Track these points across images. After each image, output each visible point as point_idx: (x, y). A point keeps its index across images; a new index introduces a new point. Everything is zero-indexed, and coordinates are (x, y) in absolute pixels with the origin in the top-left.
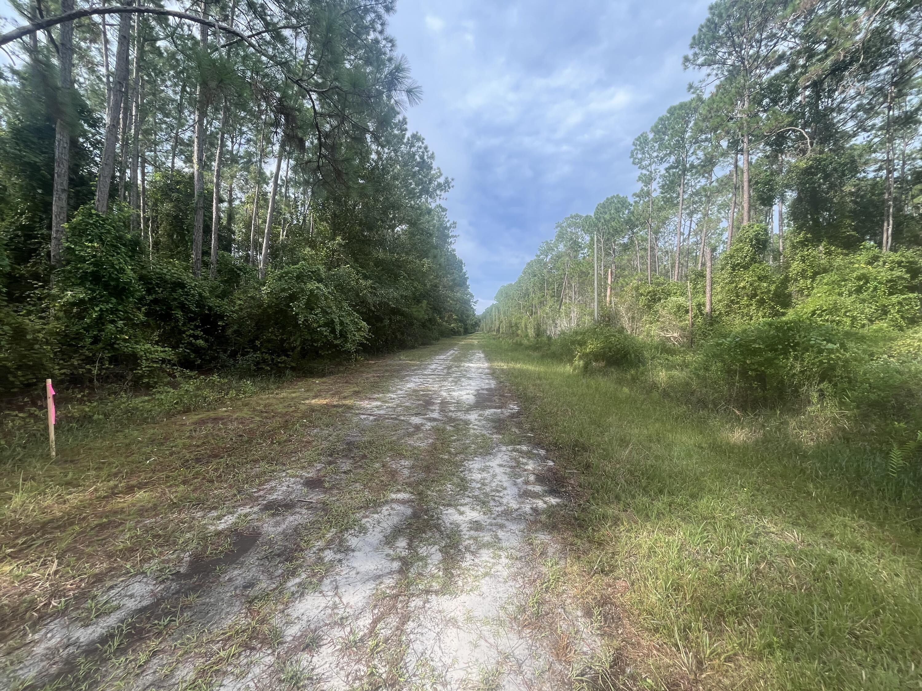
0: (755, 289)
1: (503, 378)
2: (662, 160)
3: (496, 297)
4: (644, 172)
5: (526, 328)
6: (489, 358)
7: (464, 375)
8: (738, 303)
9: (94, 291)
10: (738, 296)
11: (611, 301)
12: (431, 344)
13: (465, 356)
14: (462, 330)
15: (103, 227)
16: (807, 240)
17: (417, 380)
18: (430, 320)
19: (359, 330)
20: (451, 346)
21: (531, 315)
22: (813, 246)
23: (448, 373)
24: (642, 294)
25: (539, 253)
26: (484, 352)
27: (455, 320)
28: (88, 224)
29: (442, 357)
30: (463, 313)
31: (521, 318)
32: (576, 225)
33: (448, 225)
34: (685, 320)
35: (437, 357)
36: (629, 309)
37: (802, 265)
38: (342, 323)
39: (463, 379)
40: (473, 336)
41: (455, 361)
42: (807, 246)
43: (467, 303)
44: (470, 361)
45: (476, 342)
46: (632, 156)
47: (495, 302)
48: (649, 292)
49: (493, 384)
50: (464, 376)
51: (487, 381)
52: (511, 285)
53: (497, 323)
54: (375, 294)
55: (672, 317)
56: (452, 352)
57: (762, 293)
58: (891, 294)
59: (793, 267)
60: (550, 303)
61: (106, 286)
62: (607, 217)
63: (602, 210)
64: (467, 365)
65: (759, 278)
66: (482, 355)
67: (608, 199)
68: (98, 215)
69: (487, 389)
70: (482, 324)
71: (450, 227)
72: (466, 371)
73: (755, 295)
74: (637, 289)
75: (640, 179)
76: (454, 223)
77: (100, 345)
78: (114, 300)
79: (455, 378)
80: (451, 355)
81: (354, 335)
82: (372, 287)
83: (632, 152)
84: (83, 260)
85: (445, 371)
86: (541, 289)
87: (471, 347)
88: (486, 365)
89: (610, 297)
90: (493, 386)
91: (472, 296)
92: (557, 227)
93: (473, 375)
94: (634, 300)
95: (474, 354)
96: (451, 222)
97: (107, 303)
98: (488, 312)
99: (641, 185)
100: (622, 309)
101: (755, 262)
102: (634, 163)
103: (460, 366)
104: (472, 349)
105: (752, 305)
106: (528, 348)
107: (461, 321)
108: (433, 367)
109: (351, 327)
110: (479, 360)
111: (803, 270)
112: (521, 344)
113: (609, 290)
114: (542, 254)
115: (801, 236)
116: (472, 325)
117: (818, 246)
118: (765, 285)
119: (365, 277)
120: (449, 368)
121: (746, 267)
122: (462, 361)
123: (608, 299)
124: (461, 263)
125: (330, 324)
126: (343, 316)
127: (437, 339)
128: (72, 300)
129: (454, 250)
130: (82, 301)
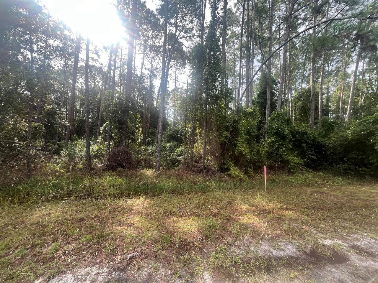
9: (276, 138)
15: (279, 117)
28: (275, 116)
61: (280, 136)
68: (278, 113)
77: (278, 156)
78: (282, 141)
84: (273, 128)
128: (270, 141)
130: (273, 141)
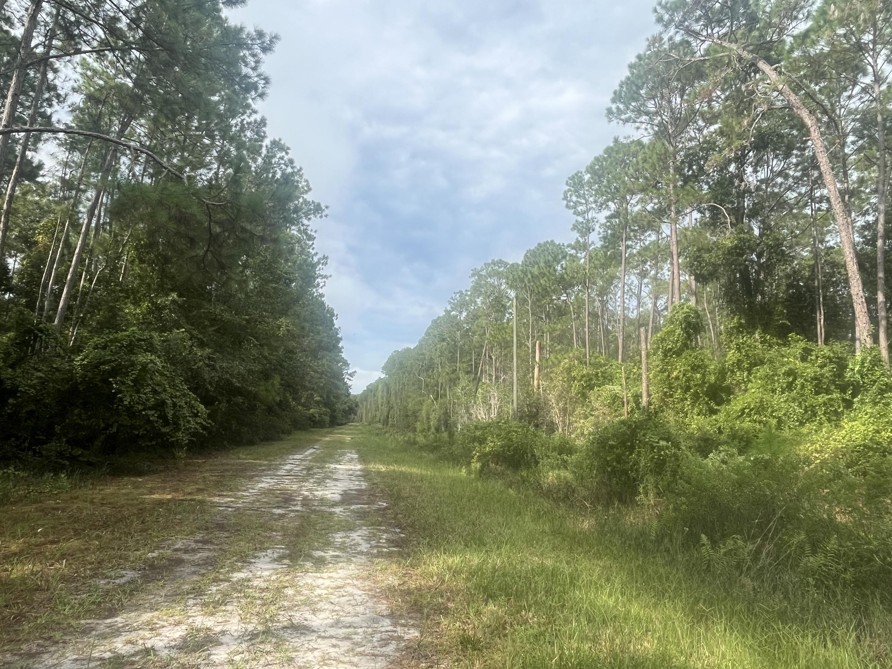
0: (688, 380)
1: (377, 480)
2: (601, 207)
3: (384, 368)
4: (580, 219)
5: (428, 418)
6: (363, 459)
7: (329, 476)
8: (671, 396)
10: (670, 388)
11: (539, 385)
12: (281, 440)
13: (331, 456)
14: (327, 419)
16: (741, 325)
17: (269, 480)
18: (280, 404)
19: (196, 415)
20: (310, 444)
21: (436, 399)
22: (748, 333)
23: (309, 475)
24: (574, 379)
25: (449, 308)
26: (358, 452)
27: (318, 402)
29: (296, 457)
30: (330, 392)
31: (421, 403)
32: (499, 275)
33: (316, 259)
34: (621, 415)
35: (291, 457)
36: (560, 397)
37: (737, 354)
38: (174, 405)
39: (327, 481)
40: (344, 429)
41: (317, 461)
42: (742, 332)
43: (338, 376)
44: (338, 462)
45: (348, 438)
46: (565, 198)
47: (383, 376)
48: (583, 376)
49: (364, 485)
50: (330, 478)
51: (357, 483)
52: (408, 349)
53: (385, 409)
54: (214, 368)
55: (606, 410)
56: (311, 451)
57: (695, 386)
58: (817, 393)
59: (729, 356)
60: (463, 383)
62: (535, 270)
63: (532, 260)
64: (333, 466)
65: (692, 369)
66: (356, 456)
67: (539, 244)
69: (356, 490)
70: (361, 411)
71: (318, 263)
72: (332, 472)
73: (688, 388)
74: (569, 370)
75: (575, 227)
76: (325, 258)
79: (318, 479)
80: (311, 454)
81: (189, 422)
82: (209, 358)
83: (565, 193)
85: (305, 472)
86: (452, 360)
87: (342, 444)
88: (359, 467)
89: (538, 379)
90: (363, 487)
91: (346, 364)
92: (473, 275)
93: (341, 477)
94: (566, 385)
95: (344, 454)
96: (320, 256)
98: (371, 390)
99: (576, 235)
100: (552, 398)
101: (688, 348)
102: (567, 206)
103: (324, 467)
104: (341, 448)
105: (686, 399)
106: (422, 448)
107: (326, 405)
108: (288, 467)
109: (186, 412)
110: (351, 460)
111: (739, 360)
112: (415, 443)
113: (536, 370)
114: (453, 309)
115: (735, 320)
116: (344, 411)
117: (754, 333)
118: (698, 376)
119: (202, 345)
120: (309, 469)
121: (678, 354)
122: (326, 462)
123: (536, 382)
124: (333, 315)
125: (160, 405)
126: (176, 397)
127: (289, 433)
129: (322, 295)
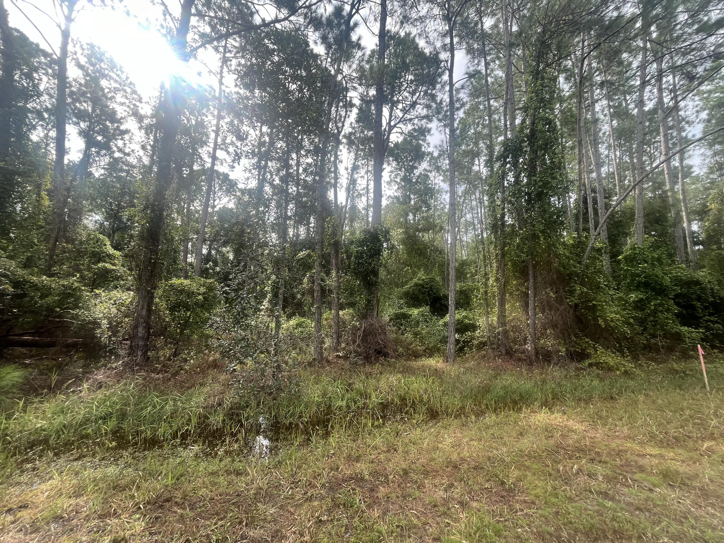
9: (647, 293)
15: (644, 254)
28: (635, 254)
61: (653, 289)
68: (639, 248)
78: (660, 298)
84: (638, 275)
97: (656, 300)
128: (636, 299)
130: (641, 300)
